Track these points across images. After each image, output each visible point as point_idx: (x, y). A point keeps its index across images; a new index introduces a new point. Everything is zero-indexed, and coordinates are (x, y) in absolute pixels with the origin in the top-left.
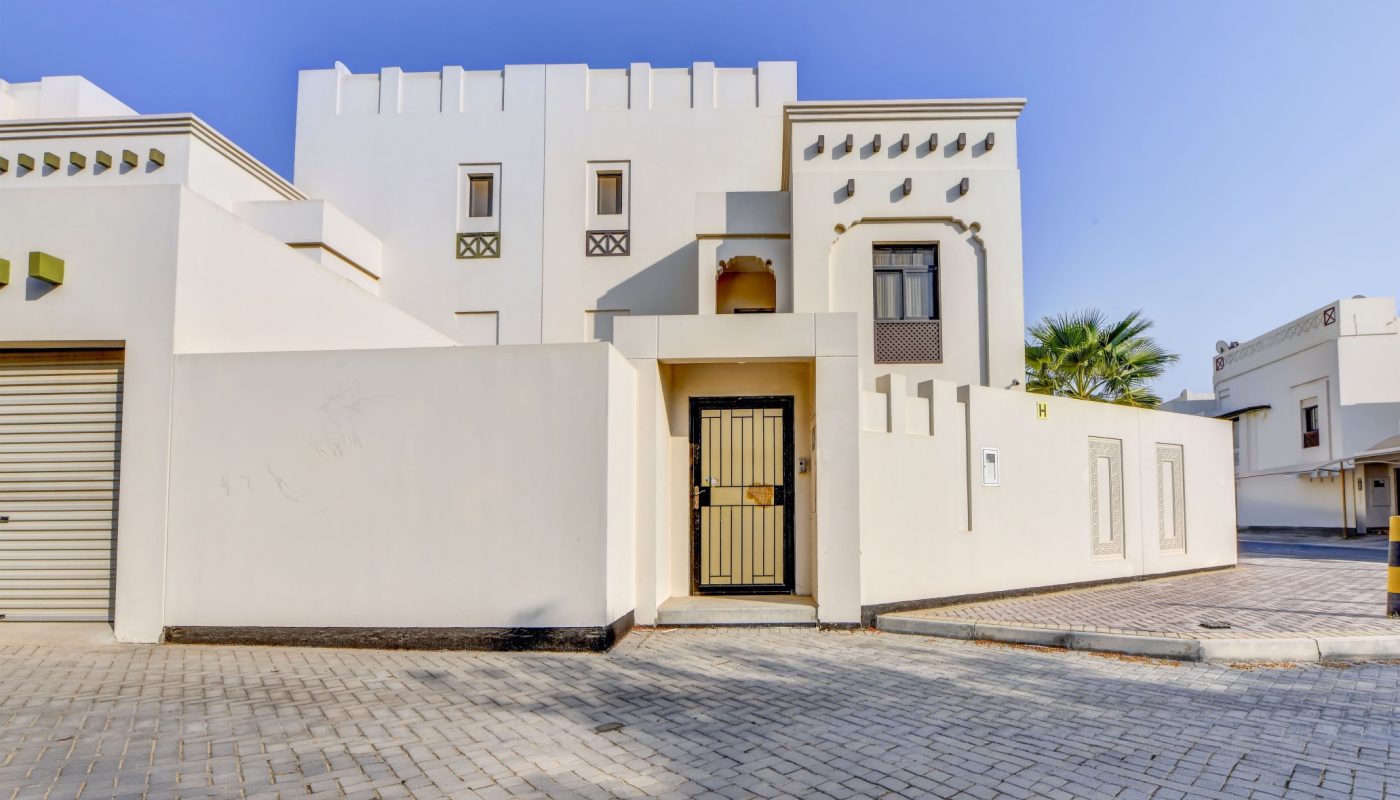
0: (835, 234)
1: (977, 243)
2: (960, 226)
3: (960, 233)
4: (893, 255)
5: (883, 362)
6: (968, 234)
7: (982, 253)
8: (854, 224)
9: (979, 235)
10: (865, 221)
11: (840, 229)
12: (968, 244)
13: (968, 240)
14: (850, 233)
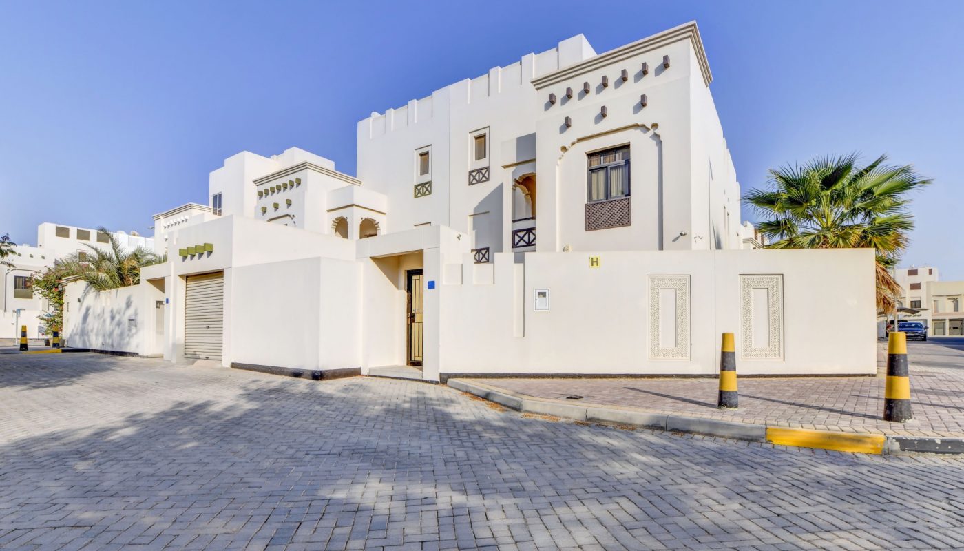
0: (562, 153)
1: (656, 137)
2: (645, 128)
3: (645, 133)
4: (602, 158)
5: (592, 229)
6: (651, 132)
7: (660, 143)
8: (573, 144)
9: (657, 131)
10: (579, 140)
11: (564, 149)
12: (651, 139)
13: (651, 137)
14: (571, 150)
